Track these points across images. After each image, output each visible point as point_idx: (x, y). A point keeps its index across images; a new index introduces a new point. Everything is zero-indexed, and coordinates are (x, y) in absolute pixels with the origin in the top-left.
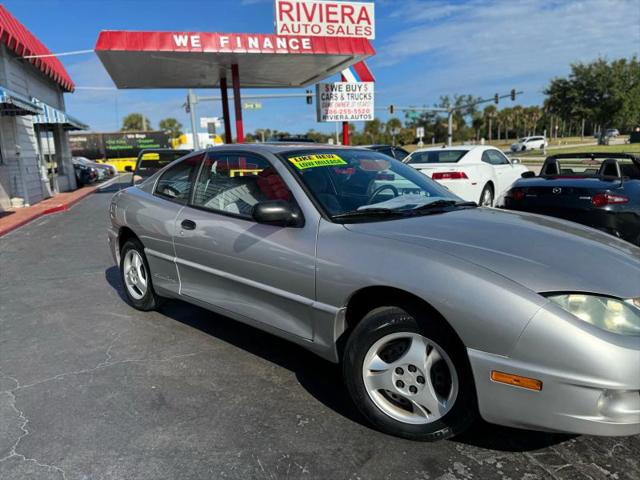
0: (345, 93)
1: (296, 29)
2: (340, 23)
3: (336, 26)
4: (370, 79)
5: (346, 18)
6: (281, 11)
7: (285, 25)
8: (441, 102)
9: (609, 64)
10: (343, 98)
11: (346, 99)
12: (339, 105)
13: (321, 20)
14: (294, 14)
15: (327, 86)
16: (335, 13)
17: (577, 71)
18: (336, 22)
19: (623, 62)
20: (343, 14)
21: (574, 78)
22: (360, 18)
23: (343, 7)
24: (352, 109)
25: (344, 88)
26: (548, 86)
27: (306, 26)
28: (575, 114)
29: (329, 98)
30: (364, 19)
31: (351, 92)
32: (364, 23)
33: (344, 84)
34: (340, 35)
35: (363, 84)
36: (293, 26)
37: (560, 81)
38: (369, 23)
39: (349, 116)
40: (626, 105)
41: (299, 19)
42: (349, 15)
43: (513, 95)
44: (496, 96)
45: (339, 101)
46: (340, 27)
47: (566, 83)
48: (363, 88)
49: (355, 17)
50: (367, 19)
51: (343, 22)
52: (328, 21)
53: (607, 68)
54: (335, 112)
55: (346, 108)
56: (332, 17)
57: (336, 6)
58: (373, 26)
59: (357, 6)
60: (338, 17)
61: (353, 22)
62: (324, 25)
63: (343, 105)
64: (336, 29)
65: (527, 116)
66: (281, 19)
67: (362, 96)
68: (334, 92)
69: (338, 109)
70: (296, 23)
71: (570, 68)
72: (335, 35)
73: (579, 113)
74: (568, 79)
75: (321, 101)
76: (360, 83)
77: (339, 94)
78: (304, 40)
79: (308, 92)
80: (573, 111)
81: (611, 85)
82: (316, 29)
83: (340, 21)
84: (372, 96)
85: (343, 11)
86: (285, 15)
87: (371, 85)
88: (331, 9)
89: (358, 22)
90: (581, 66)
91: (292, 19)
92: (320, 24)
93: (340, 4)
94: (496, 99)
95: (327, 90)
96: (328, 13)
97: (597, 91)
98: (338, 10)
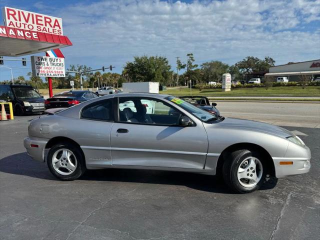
0: (49, 62)
1: (19, 25)
2: (44, 26)
3: (42, 27)
4: (62, 57)
5: (48, 24)
6: (9, 14)
7: (11, 22)
8: (70, 68)
9: (148, 58)
10: (48, 65)
11: (50, 66)
12: (46, 68)
13: (33, 23)
14: (17, 16)
15: (38, 58)
16: (41, 20)
17: (137, 60)
18: (42, 25)
19: (153, 58)
20: (46, 22)
21: (136, 63)
22: (55, 25)
23: (45, 18)
24: (54, 71)
25: (48, 60)
26: (126, 65)
27: (25, 24)
28: (137, 78)
29: (40, 64)
30: (57, 26)
31: (52, 62)
32: (57, 28)
33: (48, 58)
34: (44, 32)
35: (59, 58)
36: (16, 23)
37: (130, 64)
38: (60, 28)
39: (52, 74)
40: (156, 75)
41: (20, 20)
42: (49, 23)
43: (111, 68)
44: (103, 68)
45: (46, 66)
46: (44, 28)
47: (133, 65)
48: (58, 60)
49: (52, 24)
50: (59, 26)
51: (46, 25)
52: (37, 23)
53: (147, 60)
54: (44, 71)
55: (51, 70)
56: (39, 22)
57: (41, 17)
58: (62, 30)
59: (53, 19)
60: (43, 23)
61: (51, 26)
62: (35, 25)
63: (48, 68)
64: (42, 29)
65: (113, 78)
66: (9, 18)
67: (58, 65)
68: (43, 61)
69: (46, 70)
70: (18, 22)
71: (134, 59)
72: (41, 32)
73: (139, 78)
74: (133, 63)
75: (36, 66)
76: (57, 58)
77: (46, 63)
78: (33, 34)
79: (23, 59)
80: (137, 77)
81: (150, 67)
82: (31, 27)
83: (44, 25)
84: (64, 65)
85: (45, 20)
86: (11, 16)
87: (62, 59)
88: (39, 18)
89: (54, 27)
90: (138, 58)
91: (16, 20)
92: (33, 25)
93: (44, 16)
94: (103, 69)
95: (39, 60)
96: (37, 20)
97: (145, 69)
98: (43, 19)
